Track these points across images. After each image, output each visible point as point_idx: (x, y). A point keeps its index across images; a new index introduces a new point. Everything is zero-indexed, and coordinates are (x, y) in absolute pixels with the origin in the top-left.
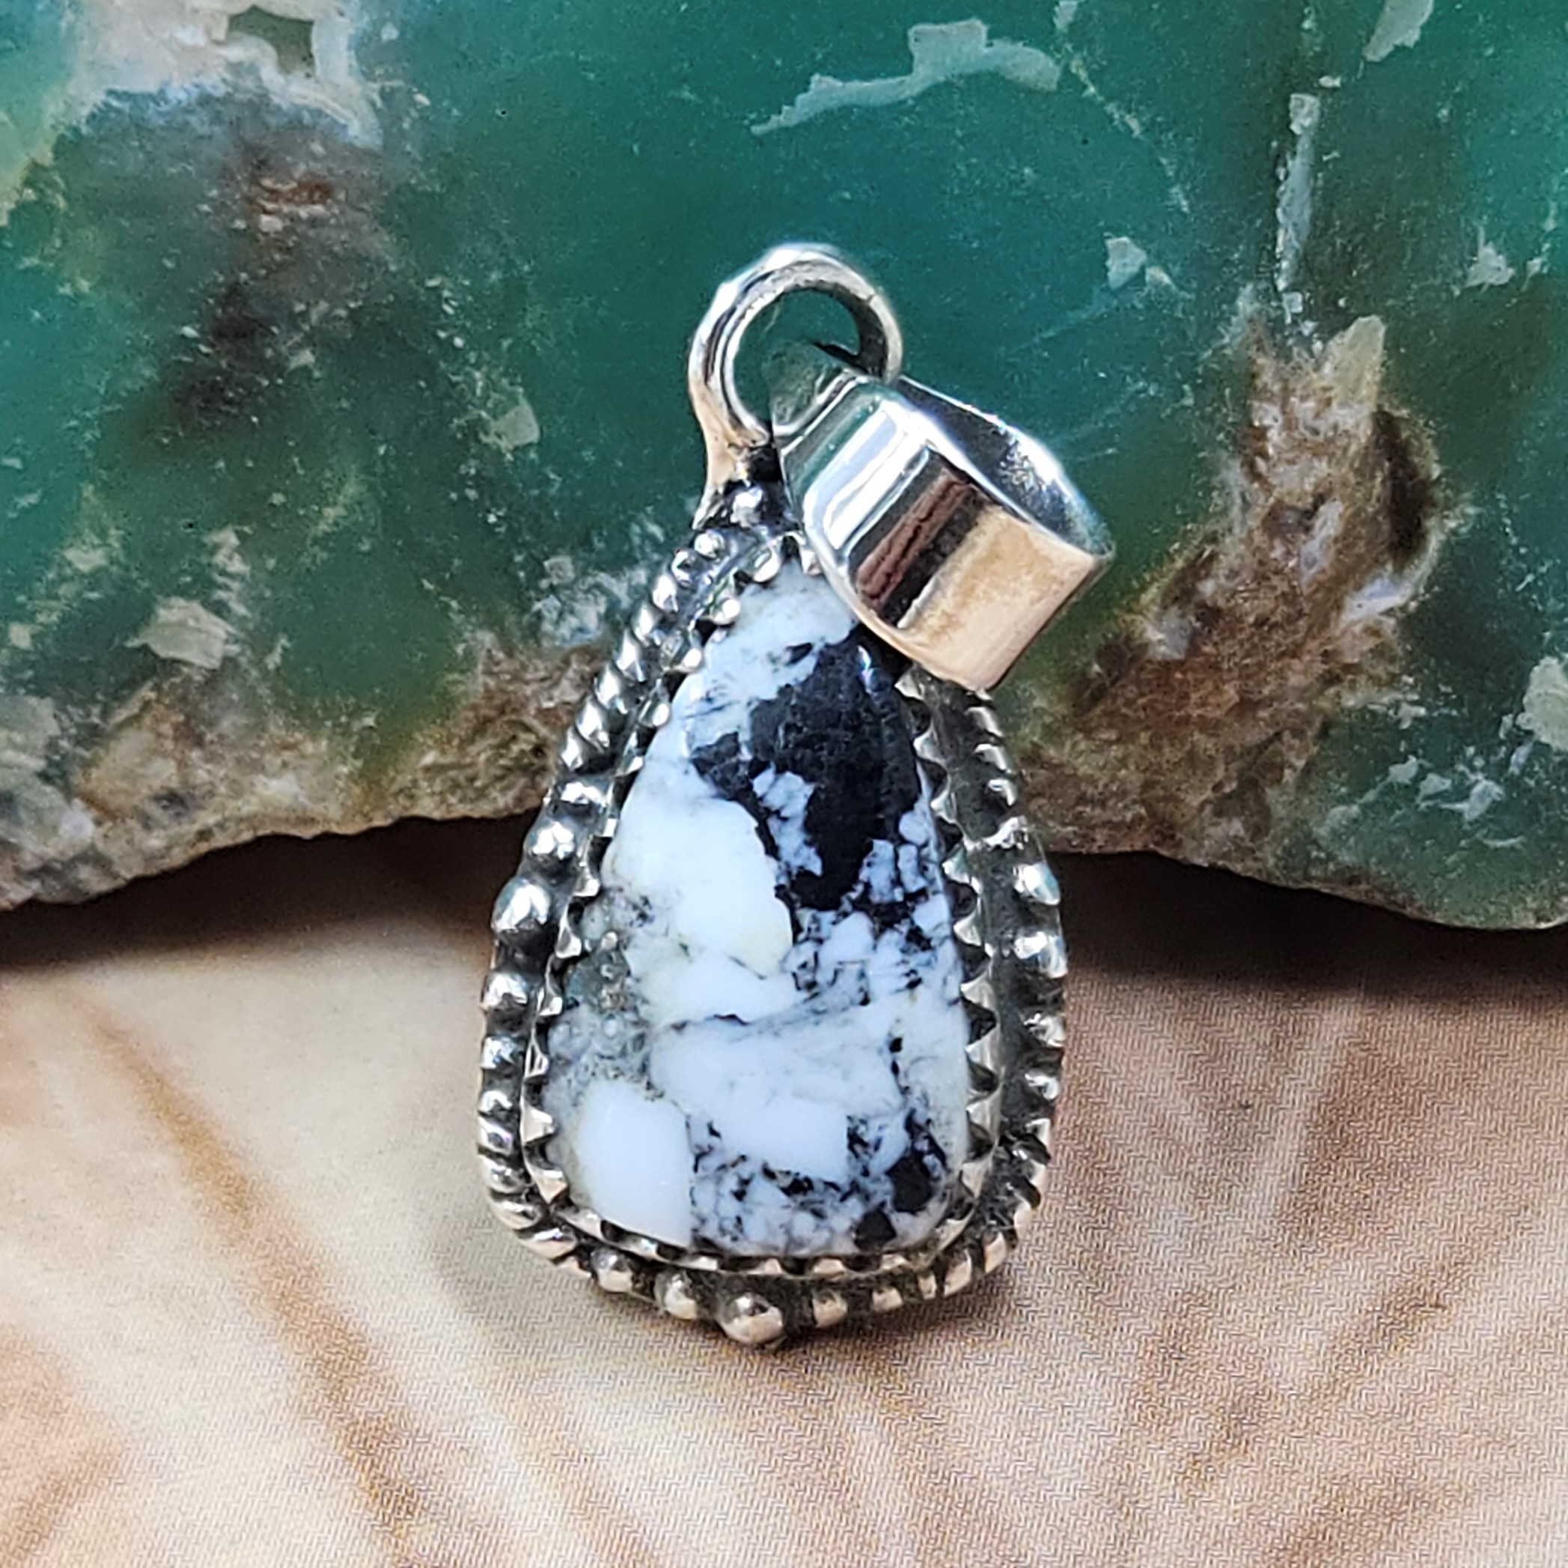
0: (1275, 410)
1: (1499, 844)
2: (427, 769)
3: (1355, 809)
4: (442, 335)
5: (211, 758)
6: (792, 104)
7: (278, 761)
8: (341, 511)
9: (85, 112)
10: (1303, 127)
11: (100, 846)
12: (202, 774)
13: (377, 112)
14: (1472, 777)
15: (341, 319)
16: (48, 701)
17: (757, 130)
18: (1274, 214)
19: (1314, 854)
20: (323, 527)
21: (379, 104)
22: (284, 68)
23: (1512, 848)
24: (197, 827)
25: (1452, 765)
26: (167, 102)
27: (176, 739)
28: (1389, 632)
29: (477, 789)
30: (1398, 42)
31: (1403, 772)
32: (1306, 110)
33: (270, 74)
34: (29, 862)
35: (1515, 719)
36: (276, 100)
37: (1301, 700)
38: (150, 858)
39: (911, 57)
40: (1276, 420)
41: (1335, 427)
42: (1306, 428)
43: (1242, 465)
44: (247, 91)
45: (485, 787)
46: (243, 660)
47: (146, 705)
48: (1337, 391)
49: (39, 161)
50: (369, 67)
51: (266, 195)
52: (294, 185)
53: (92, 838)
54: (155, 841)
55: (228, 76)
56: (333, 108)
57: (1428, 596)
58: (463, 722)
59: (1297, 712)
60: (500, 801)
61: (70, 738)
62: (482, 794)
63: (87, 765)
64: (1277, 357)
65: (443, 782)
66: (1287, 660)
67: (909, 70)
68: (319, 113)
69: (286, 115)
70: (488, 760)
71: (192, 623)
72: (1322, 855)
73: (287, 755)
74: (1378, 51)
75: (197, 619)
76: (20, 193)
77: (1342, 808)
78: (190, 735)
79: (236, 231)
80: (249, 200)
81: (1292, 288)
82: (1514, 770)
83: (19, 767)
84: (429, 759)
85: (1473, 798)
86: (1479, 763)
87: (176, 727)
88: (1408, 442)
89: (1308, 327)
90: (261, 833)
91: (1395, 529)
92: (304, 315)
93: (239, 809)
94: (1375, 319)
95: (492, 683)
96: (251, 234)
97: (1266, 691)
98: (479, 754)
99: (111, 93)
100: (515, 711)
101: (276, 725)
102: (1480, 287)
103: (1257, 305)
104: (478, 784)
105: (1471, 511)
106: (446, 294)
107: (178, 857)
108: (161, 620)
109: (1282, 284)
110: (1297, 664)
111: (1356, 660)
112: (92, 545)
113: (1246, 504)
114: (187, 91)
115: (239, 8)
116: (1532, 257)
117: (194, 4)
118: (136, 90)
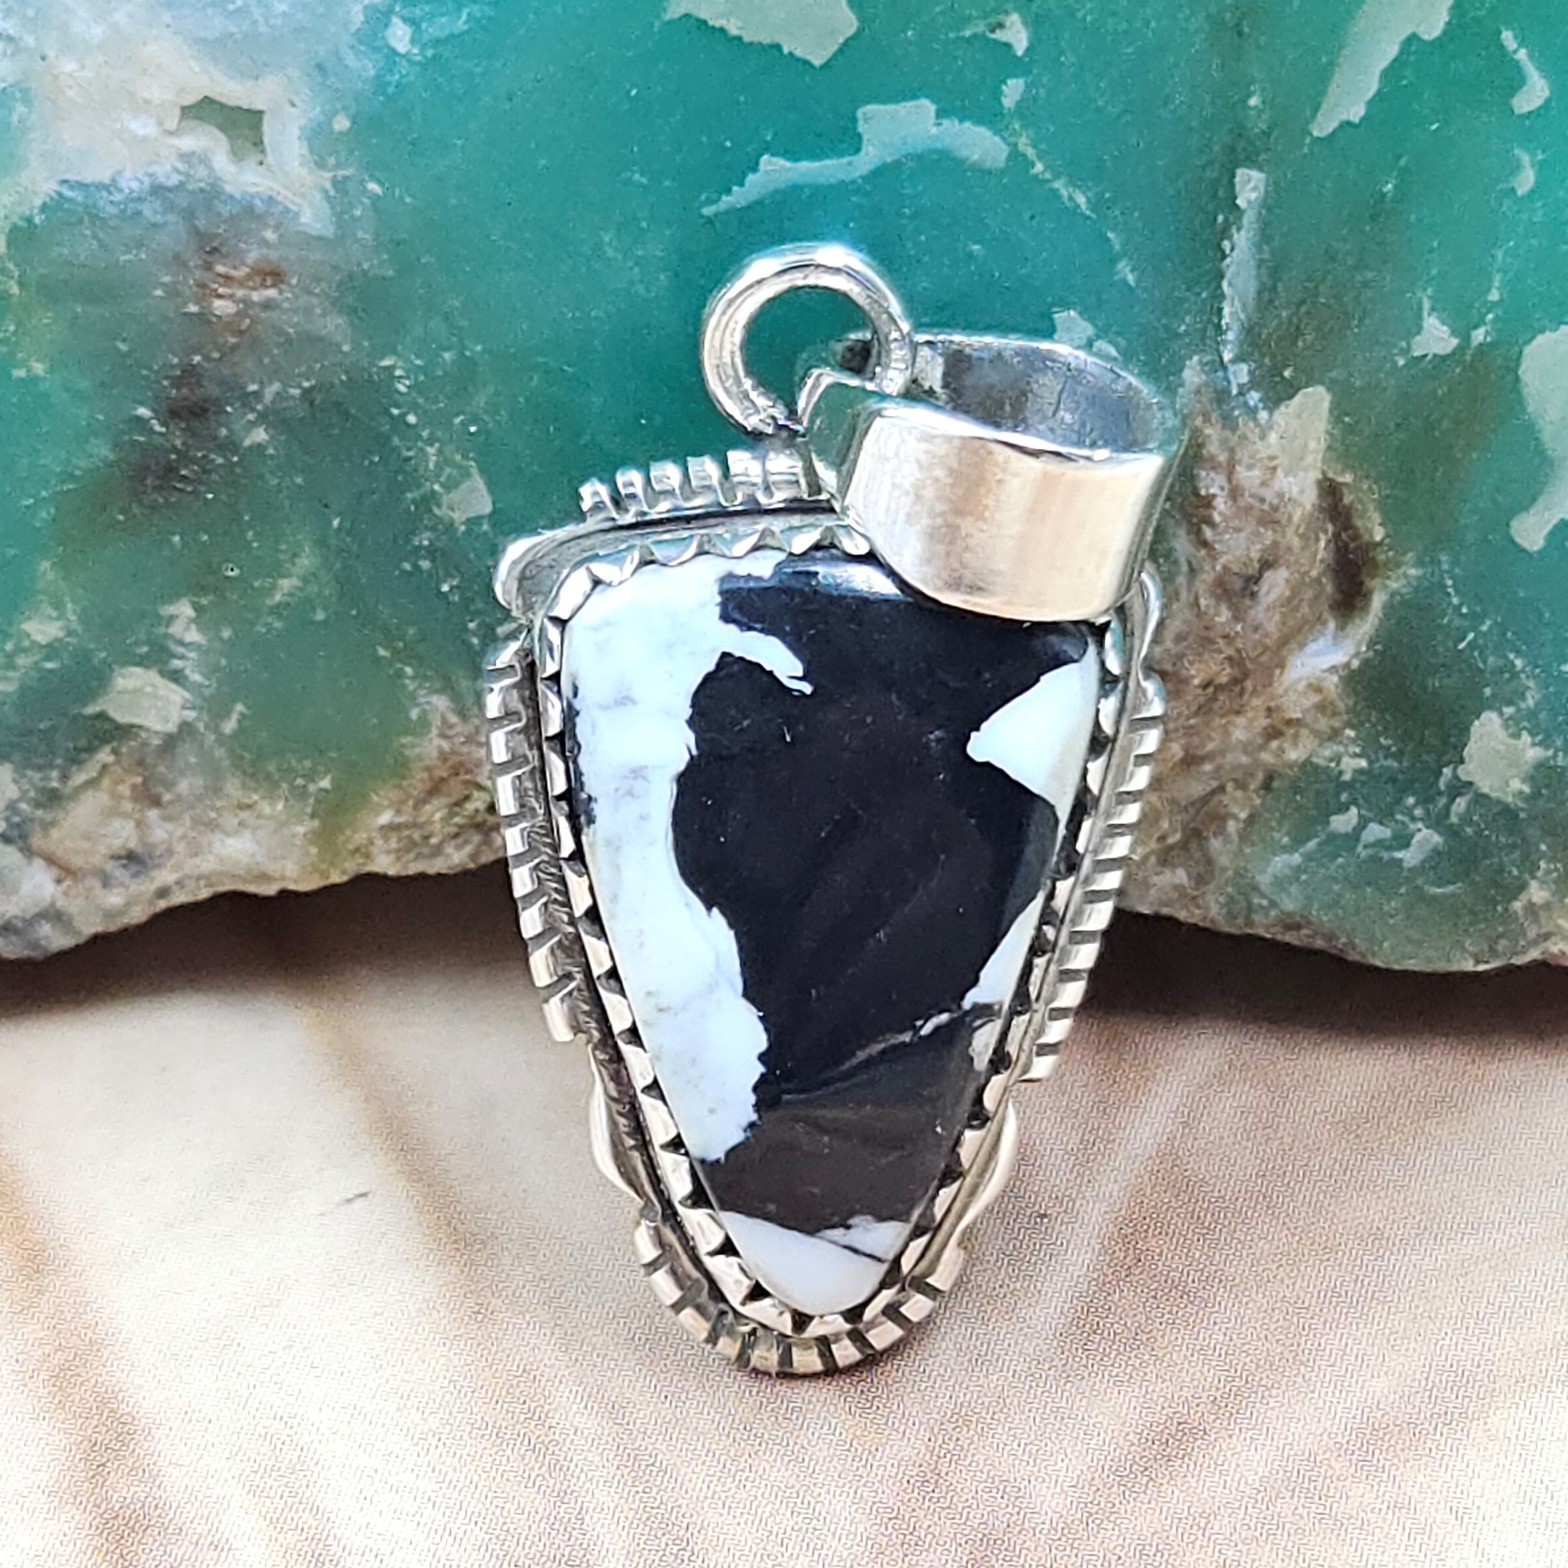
0: (1221, 479)
1: (1439, 891)
2: (382, 827)
4: (395, 412)
5: (167, 819)
6: (742, 185)
7: (236, 821)
8: (295, 581)
9: (38, 202)
10: (1249, 202)
11: (59, 904)
12: (160, 832)
13: (328, 198)
14: (1412, 826)
15: (293, 397)
16: (8, 767)
17: (707, 211)
18: (1219, 286)
19: (1256, 901)
20: (278, 597)
21: (332, 192)
22: (237, 155)
23: (1453, 895)
24: (156, 884)
25: (1392, 815)
26: (120, 190)
27: (135, 799)
28: (1333, 688)
29: (433, 846)
30: (1344, 117)
31: (1344, 822)
32: (1251, 185)
33: (222, 163)
35: (1455, 770)
36: (229, 189)
37: (1246, 752)
38: (109, 914)
39: (859, 136)
40: (1222, 489)
41: (1280, 495)
42: (1252, 496)
43: (1188, 533)
44: (201, 180)
45: (442, 843)
46: (201, 726)
47: (105, 767)
48: (1283, 461)
50: (319, 155)
51: (222, 280)
52: (247, 270)
53: (53, 896)
54: (114, 899)
55: (180, 166)
56: (285, 196)
57: (1371, 653)
58: (418, 781)
59: (1240, 767)
60: (456, 858)
61: (28, 801)
62: (437, 851)
63: (47, 826)
64: (1224, 427)
65: (400, 840)
66: (1232, 718)
67: (858, 150)
68: (270, 198)
69: (239, 202)
70: (442, 819)
71: (148, 689)
72: (1265, 902)
73: (244, 815)
74: (1323, 127)
75: (153, 686)
77: (1286, 857)
78: (148, 797)
79: (189, 314)
80: (204, 285)
81: (1238, 359)
82: (1454, 819)
84: (385, 818)
85: (1413, 847)
86: (1418, 812)
87: (134, 787)
88: (1351, 506)
89: (1254, 397)
90: (219, 890)
91: (1339, 588)
92: (258, 395)
93: (197, 867)
94: (1321, 389)
95: (446, 746)
96: (204, 318)
97: (1210, 746)
98: (433, 814)
99: (65, 182)
100: (469, 771)
101: (233, 788)
102: (1425, 356)
103: (1204, 377)
104: (434, 841)
105: (1413, 572)
106: (398, 373)
107: (138, 915)
108: (118, 688)
109: (1227, 356)
110: (1241, 721)
111: (1299, 715)
112: (50, 617)
113: (1193, 571)
114: (142, 183)
115: (191, 99)
116: (1476, 327)
117: (146, 95)
118: (88, 180)
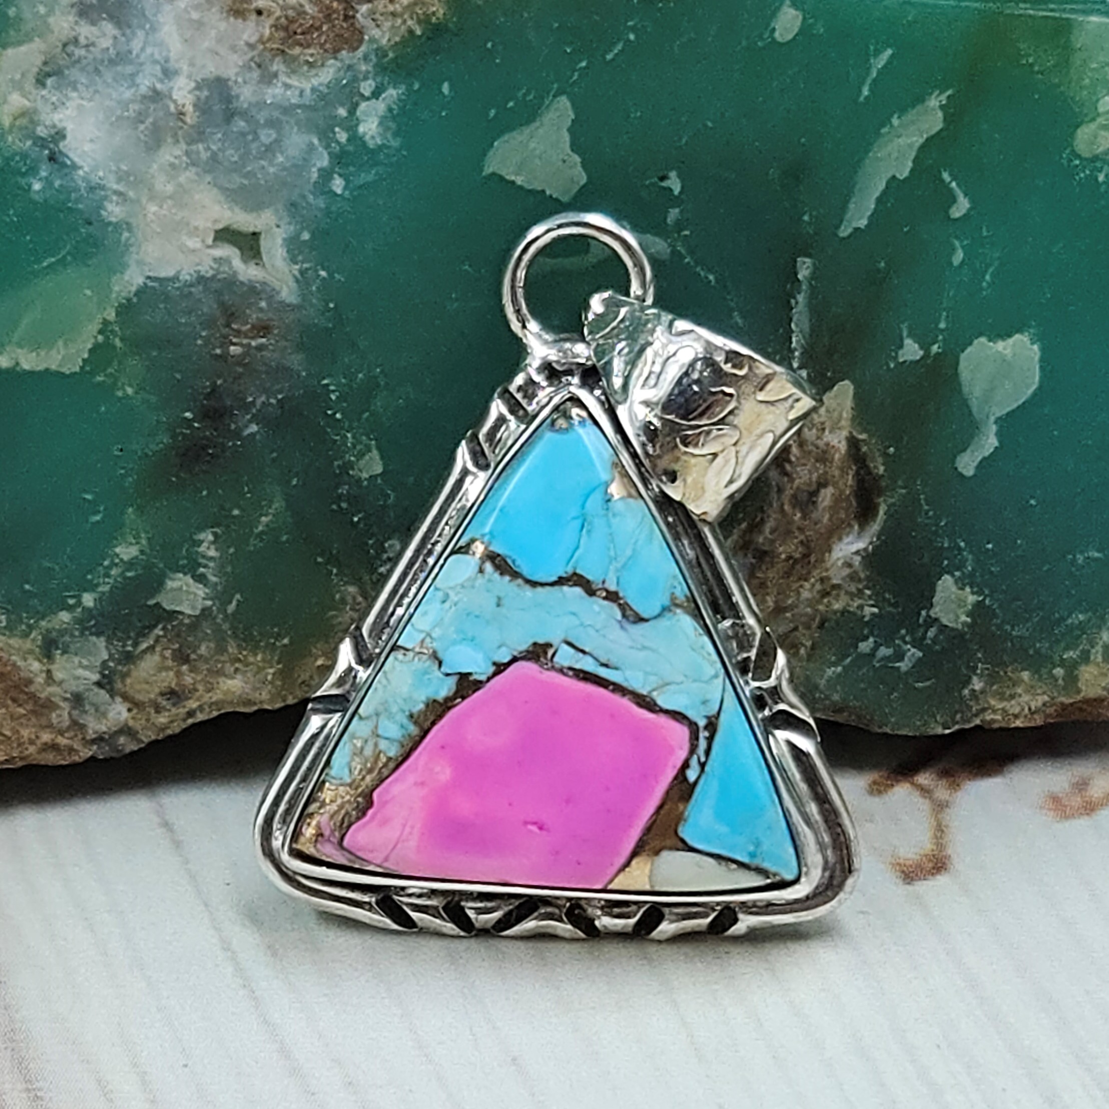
1: (920, 684)
2: (319, 667)
3: (839, 669)
4: (329, 412)
5: (193, 670)
7: (232, 669)
8: (270, 518)
9: (134, 289)
10: (804, 276)
11: (131, 723)
12: (188, 680)
13: (297, 281)
14: (905, 648)
15: (270, 404)
16: (102, 639)
18: (790, 326)
19: (817, 695)
20: (260, 528)
21: (299, 278)
22: (245, 261)
23: (929, 687)
24: (187, 710)
25: (893, 640)
26: (180, 281)
27: (173, 661)
28: (857, 563)
30: (855, 224)
31: (865, 647)
32: (805, 266)
34: (91, 735)
35: (928, 612)
36: (241, 278)
37: (809, 606)
38: (160, 729)
40: (795, 441)
41: (827, 444)
42: (812, 445)
43: (777, 469)
44: (224, 272)
46: (214, 608)
47: (157, 640)
48: (828, 424)
49: (108, 318)
50: (293, 255)
51: (235, 333)
52: (249, 326)
53: (126, 720)
54: (162, 719)
55: (215, 266)
56: (272, 281)
57: (878, 543)
59: (806, 614)
61: (113, 661)
63: (124, 676)
66: (802, 583)
68: (265, 283)
69: (246, 286)
71: (185, 588)
72: (822, 696)
73: (237, 665)
74: (845, 231)
75: (187, 585)
76: (96, 337)
77: (833, 669)
78: (182, 657)
79: (216, 355)
80: (225, 337)
81: (801, 367)
82: (928, 641)
83: (85, 679)
84: (320, 662)
85: (906, 659)
87: (174, 650)
88: (865, 453)
90: (222, 711)
91: (859, 503)
92: (253, 403)
93: (211, 698)
94: (847, 382)
96: (224, 357)
97: (790, 602)
99: (149, 278)
101: (232, 649)
102: (905, 362)
106: (332, 388)
107: (176, 728)
108: (169, 587)
109: (795, 365)
110: (807, 585)
111: (839, 582)
112: (131, 544)
113: (780, 490)
114: (191, 275)
115: (220, 226)
116: (934, 343)
117: (196, 224)
118: (163, 274)
